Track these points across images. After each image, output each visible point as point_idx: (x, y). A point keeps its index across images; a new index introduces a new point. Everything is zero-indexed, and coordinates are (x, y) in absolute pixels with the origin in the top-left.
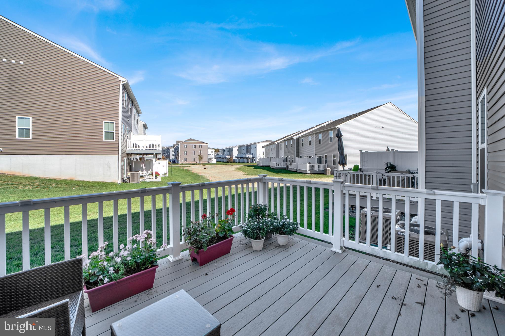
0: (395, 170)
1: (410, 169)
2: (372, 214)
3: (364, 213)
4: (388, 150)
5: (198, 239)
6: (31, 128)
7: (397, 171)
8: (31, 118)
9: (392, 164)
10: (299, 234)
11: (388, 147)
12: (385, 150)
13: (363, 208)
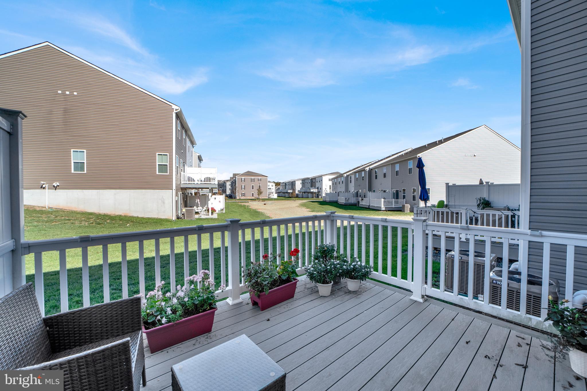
0: (490, 207)
1: (509, 206)
2: (460, 258)
3: (451, 256)
4: (481, 182)
5: (259, 281)
6: (85, 162)
7: (492, 207)
8: (85, 151)
9: (487, 199)
10: (372, 279)
11: (481, 179)
12: (478, 183)
13: (450, 251)
